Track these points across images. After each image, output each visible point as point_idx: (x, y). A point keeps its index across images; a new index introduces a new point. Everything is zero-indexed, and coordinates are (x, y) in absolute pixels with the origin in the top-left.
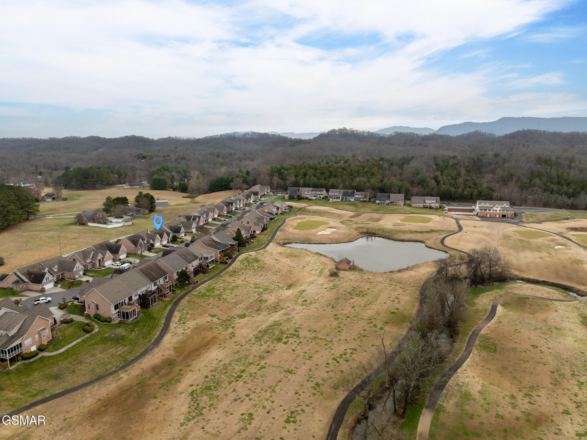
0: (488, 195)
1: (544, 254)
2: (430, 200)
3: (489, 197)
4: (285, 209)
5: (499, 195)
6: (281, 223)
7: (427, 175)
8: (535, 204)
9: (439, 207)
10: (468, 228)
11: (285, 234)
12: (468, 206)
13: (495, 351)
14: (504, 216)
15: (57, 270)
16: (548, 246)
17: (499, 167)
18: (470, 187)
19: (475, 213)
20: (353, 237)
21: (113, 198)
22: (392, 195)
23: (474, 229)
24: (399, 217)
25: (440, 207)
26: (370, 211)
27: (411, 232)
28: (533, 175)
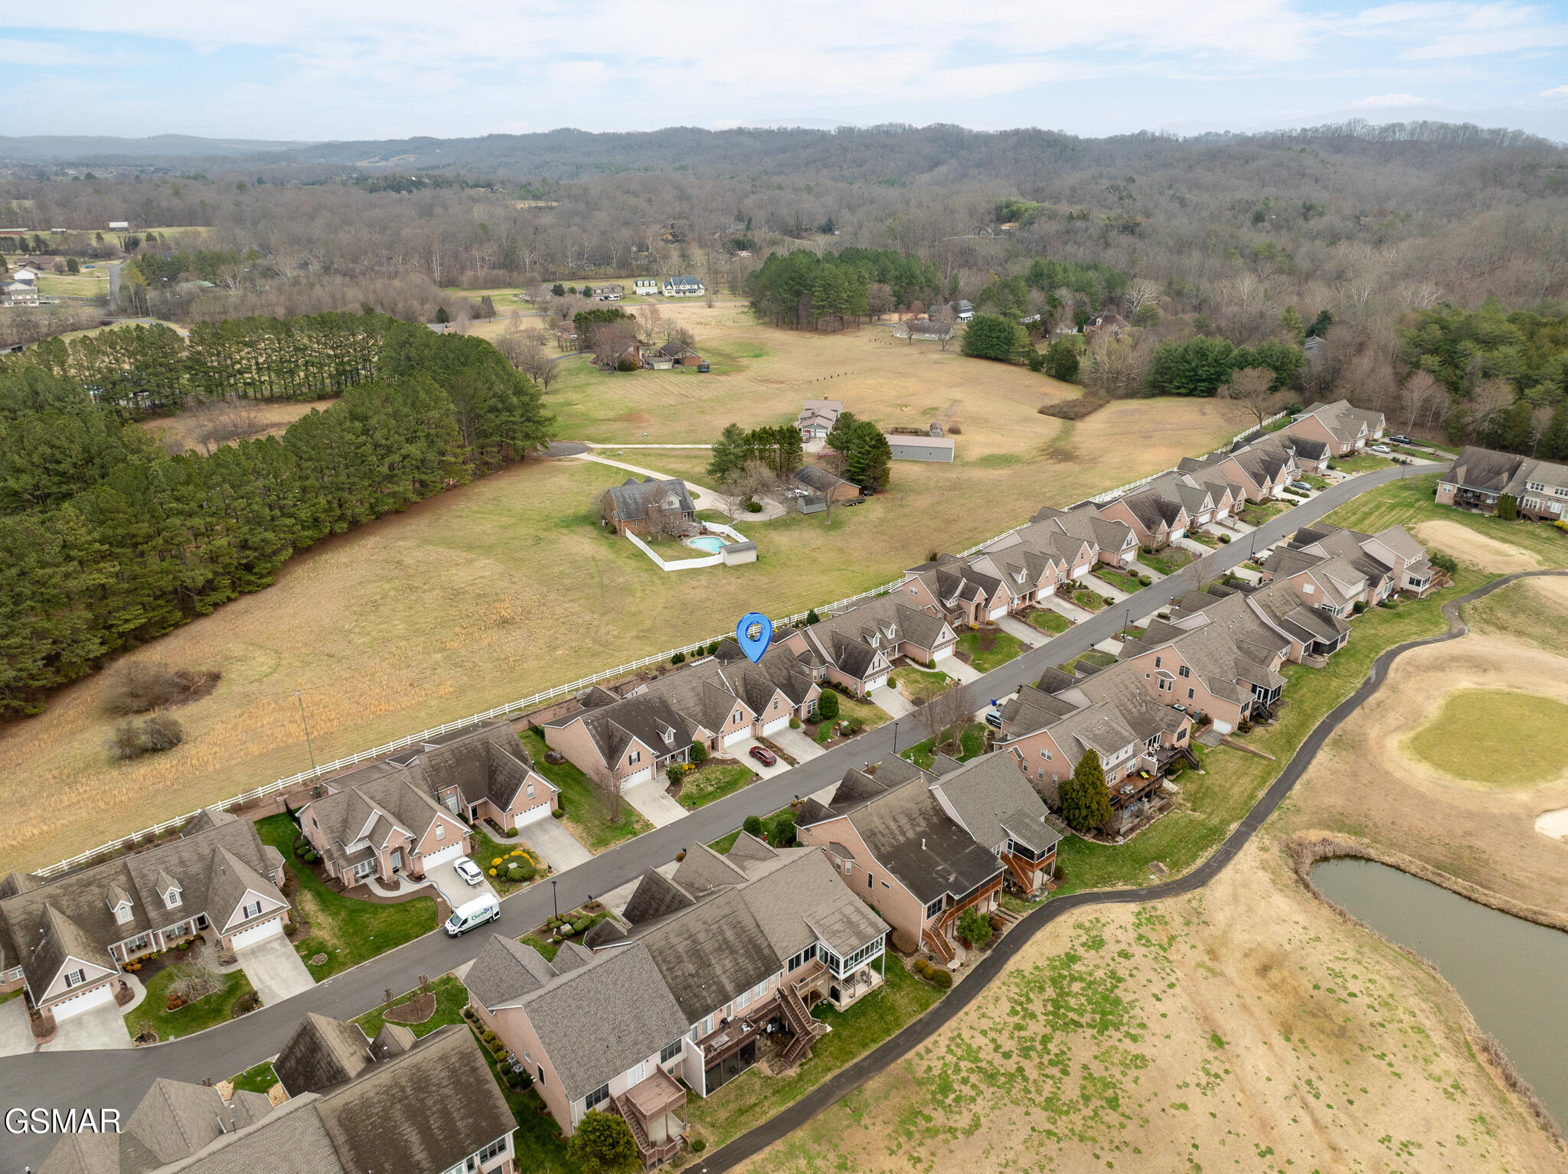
4: (1412, 582)
6: (1359, 683)
11: (1355, 775)
15: (179, 903)
21: (748, 431)
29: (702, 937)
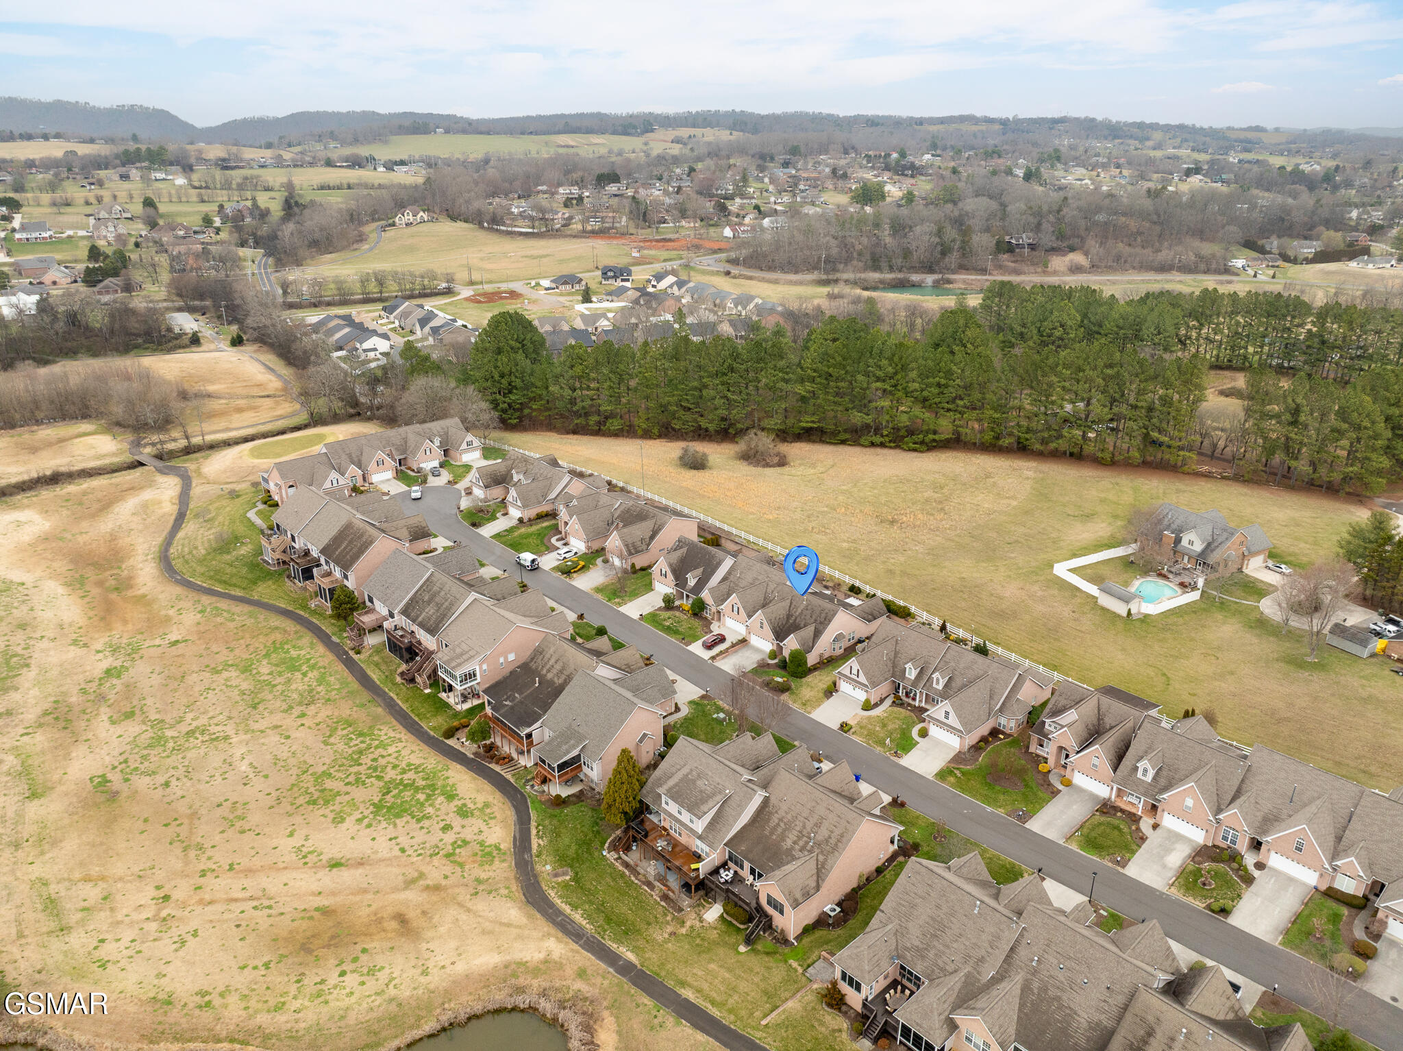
29: (442, 593)
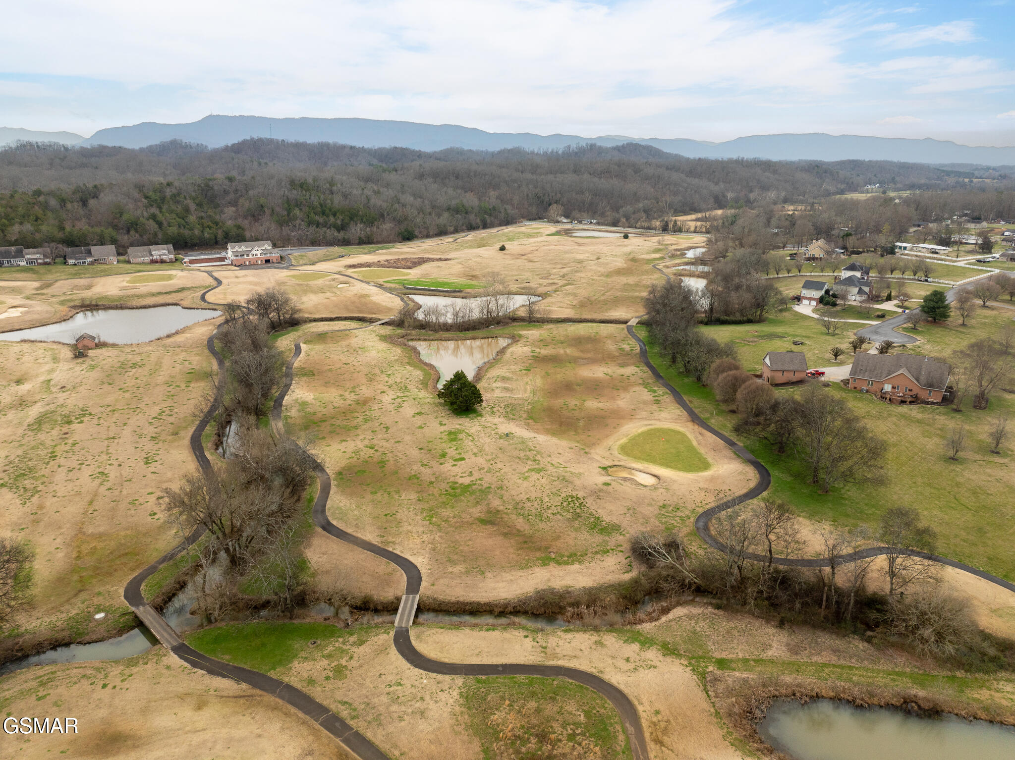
0: (238, 236)
1: (328, 294)
2: (159, 250)
3: (240, 239)
5: (253, 235)
7: (139, 212)
8: (301, 242)
9: (174, 260)
10: (229, 280)
12: (215, 254)
13: (314, 375)
14: (267, 261)
16: (330, 287)
17: (241, 196)
18: (209, 227)
19: (227, 262)
20: (64, 313)
22: (93, 249)
23: (236, 280)
24: (122, 279)
25: (176, 260)
26: (66, 277)
27: (153, 295)
28: (290, 205)
